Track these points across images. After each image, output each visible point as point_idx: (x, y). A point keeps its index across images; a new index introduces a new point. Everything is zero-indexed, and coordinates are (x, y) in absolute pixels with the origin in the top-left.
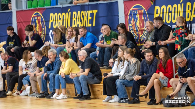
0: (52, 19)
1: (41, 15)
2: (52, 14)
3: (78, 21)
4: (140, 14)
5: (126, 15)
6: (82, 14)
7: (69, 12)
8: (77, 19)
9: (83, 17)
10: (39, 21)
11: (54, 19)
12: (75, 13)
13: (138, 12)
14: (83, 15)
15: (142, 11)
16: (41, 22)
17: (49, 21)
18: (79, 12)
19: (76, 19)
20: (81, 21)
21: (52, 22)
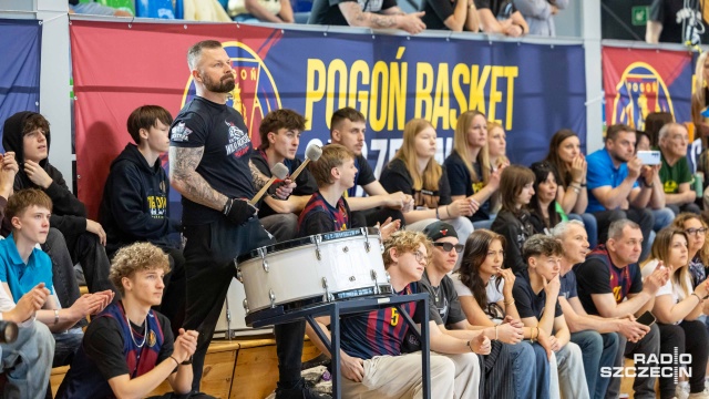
0: (316, 87)
1: (258, 59)
2: (314, 65)
3: (441, 105)
4: (650, 96)
5: (609, 96)
6: (461, 77)
7: (400, 62)
8: (438, 99)
9: (466, 89)
10: (247, 91)
11: (331, 90)
12: (424, 68)
13: (642, 90)
14: (466, 81)
15: (656, 89)
16: (261, 96)
17: (303, 95)
18: (443, 67)
19: (433, 94)
20: (454, 104)
21: (318, 99)
